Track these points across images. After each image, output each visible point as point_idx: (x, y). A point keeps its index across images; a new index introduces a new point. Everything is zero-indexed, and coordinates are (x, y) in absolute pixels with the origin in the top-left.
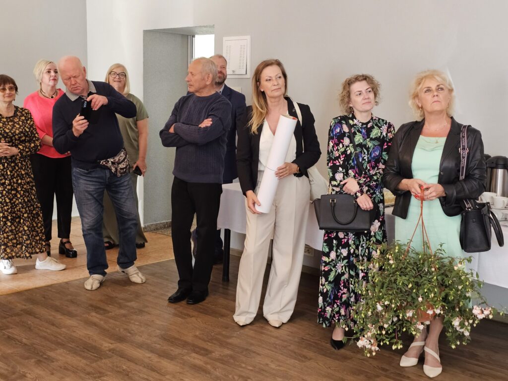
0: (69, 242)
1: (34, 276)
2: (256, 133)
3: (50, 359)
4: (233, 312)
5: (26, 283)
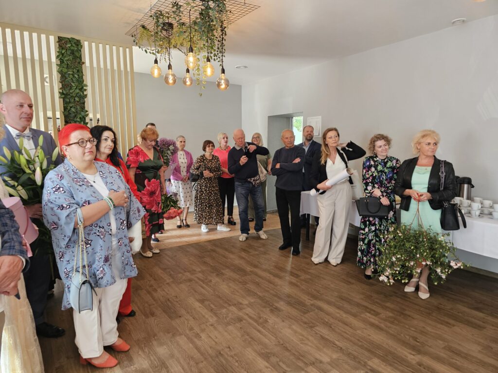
0: (232, 218)
1: (216, 233)
2: (324, 164)
3: (223, 274)
4: (312, 256)
5: (213, 237)
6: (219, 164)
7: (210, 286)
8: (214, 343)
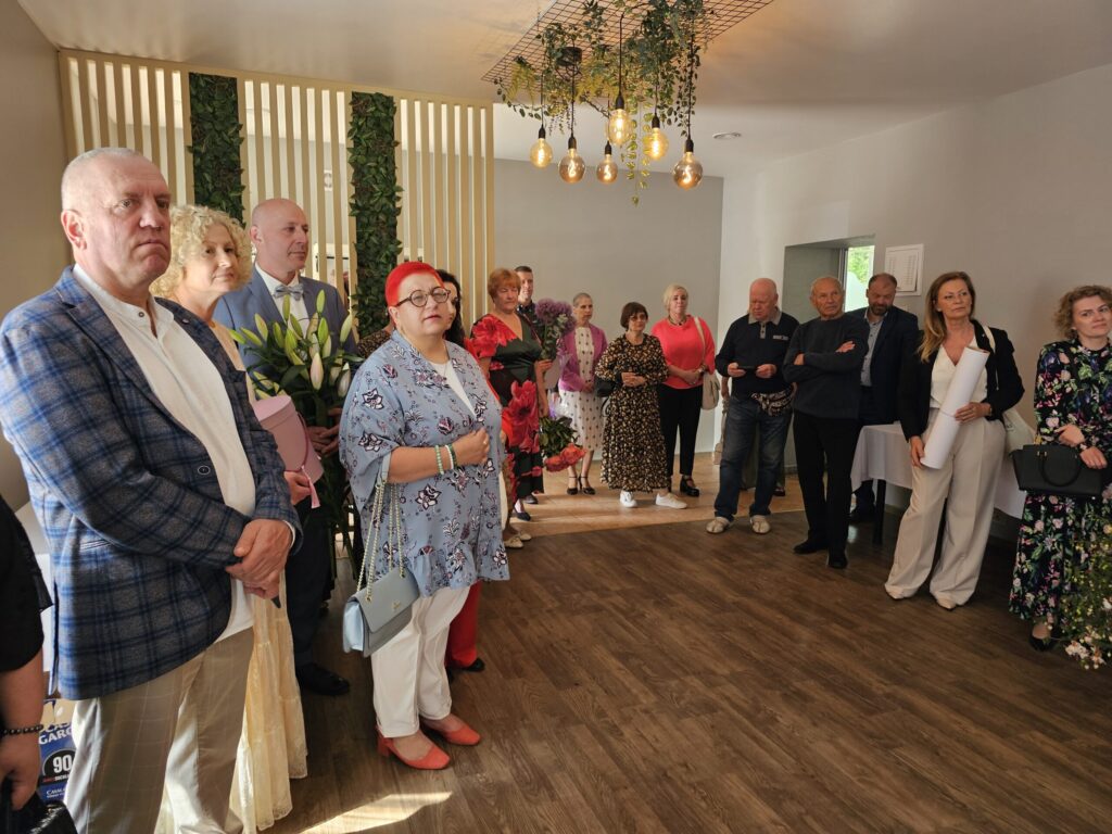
0: (691, 479)
1: (654, 511)
3: (670, 603)
6: (660, 355)
7: (642, 626)
8: (651, 750)
